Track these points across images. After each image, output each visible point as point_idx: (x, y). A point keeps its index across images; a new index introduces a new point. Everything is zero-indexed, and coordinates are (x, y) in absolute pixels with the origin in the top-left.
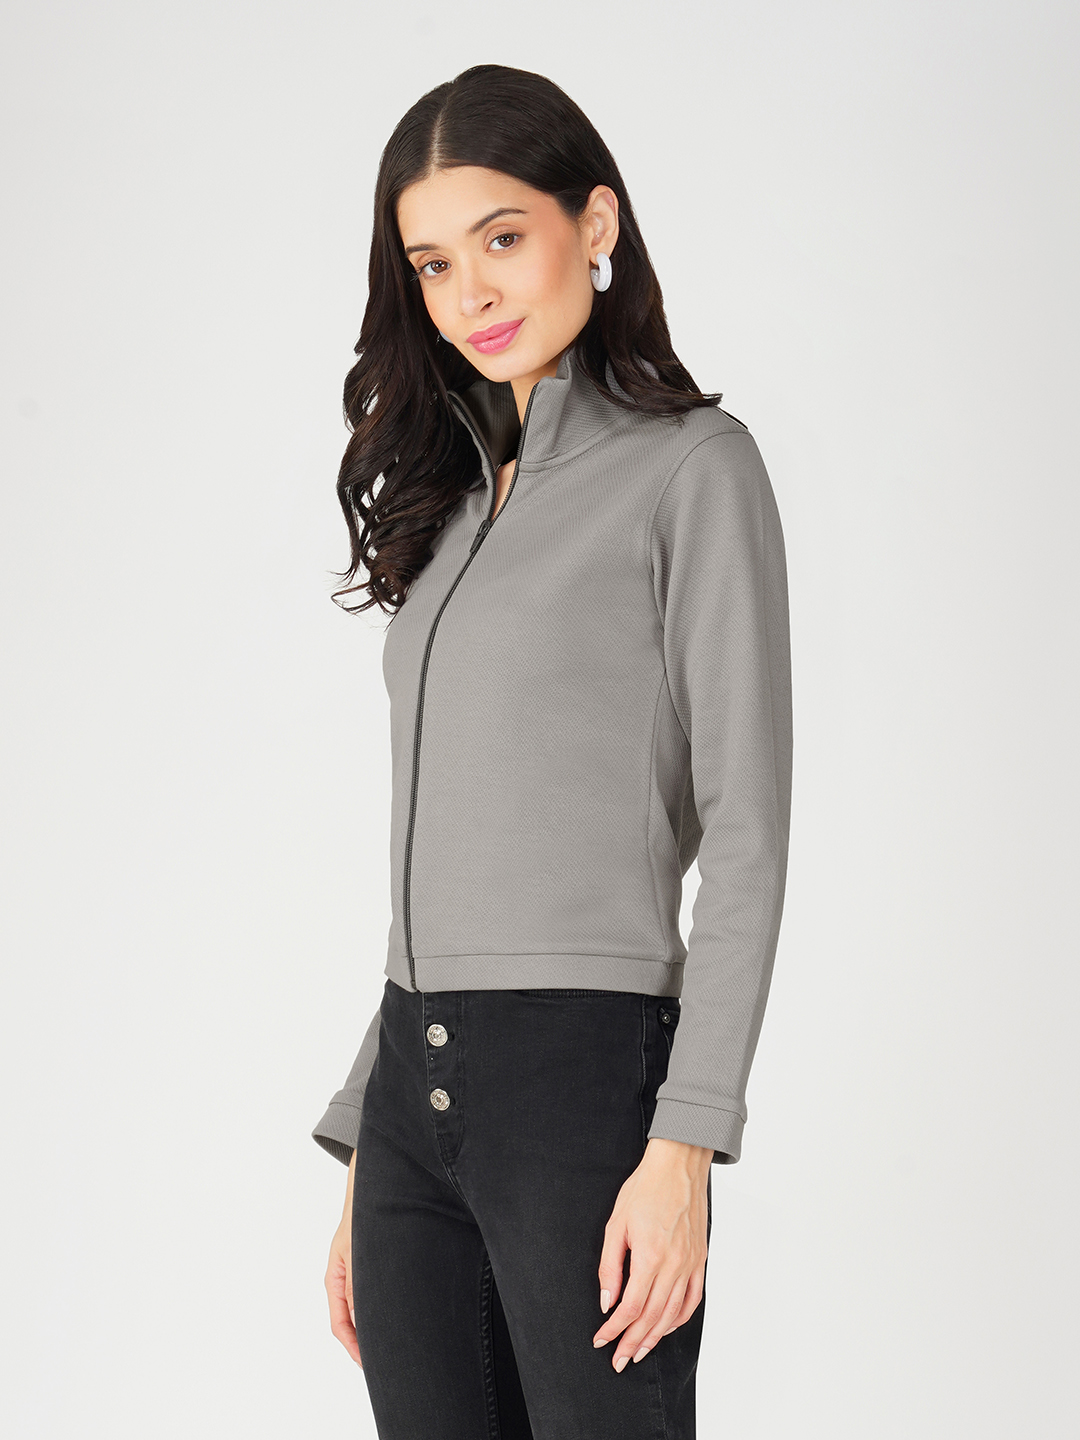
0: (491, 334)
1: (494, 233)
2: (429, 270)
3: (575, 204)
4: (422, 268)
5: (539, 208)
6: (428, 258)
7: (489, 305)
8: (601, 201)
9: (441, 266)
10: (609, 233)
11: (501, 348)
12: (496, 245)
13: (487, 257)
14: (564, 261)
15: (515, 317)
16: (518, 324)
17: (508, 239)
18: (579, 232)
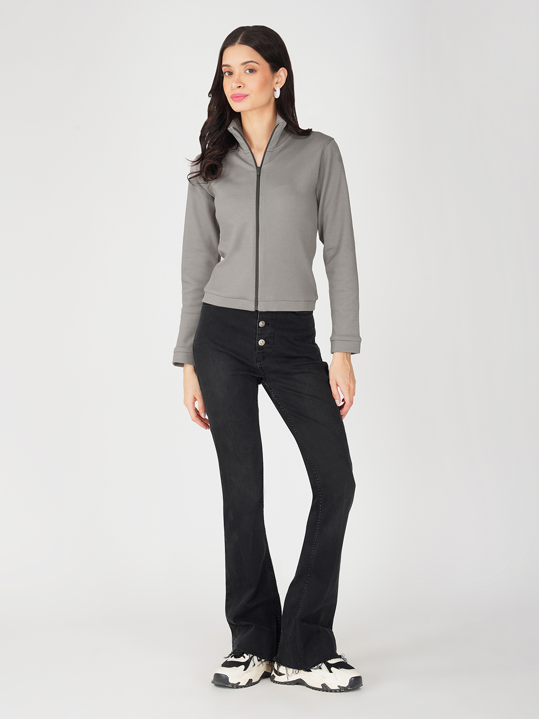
0: (238, 96)
1: (248, 67)
2: (227, 74)
3: (275, 69)
4: (225, 73)
5: (263, 66)
6: (227, 70)
7: (240, 87)
8: (282, 73)
9: (231, 73)
10: (282, 82)
11: (240, 101)
12: (248, 71)
13: (244, 74)
14: (265, 84)
15: (246, 93)
16: (247, 96)
17: (252, 71)
18: (273, 78)
